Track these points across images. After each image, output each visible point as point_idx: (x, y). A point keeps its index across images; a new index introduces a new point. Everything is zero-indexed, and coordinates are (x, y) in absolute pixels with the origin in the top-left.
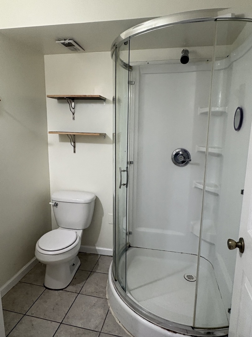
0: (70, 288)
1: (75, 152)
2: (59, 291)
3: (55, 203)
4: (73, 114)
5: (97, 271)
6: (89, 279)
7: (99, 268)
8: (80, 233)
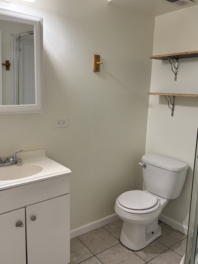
0: (141, 254)
1: (172, 115)
2: (129, 251)
3: (144, 164)
4: (176, 74)
5: (176, 250)
6: (163, 254)
7: (179, 249)
8: (163, 202)
